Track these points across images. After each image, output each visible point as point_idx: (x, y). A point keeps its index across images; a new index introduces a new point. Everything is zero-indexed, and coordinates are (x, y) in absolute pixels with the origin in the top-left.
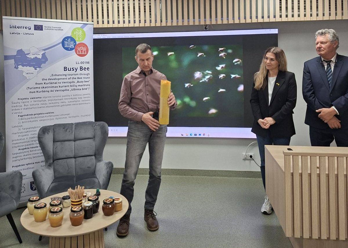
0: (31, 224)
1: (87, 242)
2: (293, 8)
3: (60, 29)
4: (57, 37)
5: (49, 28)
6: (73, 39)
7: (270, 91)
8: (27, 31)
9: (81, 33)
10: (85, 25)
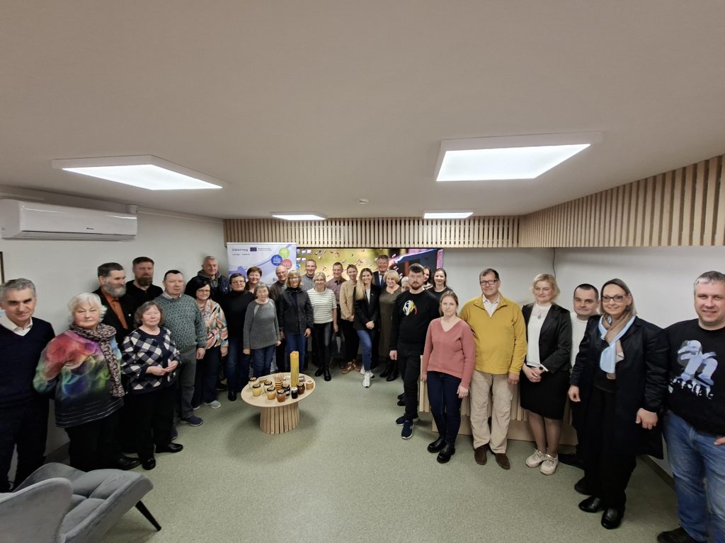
0: (251, 398)
1: (285, 409)
3: (269, 250)
4: (268, 256)
5: (261, 249)
6: (279, 257)
7: (369, 298)
8: (245, 252)
9: (286, 251)
10: (290, 245)
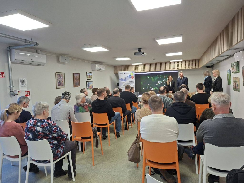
2: (180, 66)
4: (128, 75)
5: (126, 73)
6: (131, 75)
7: (171, 85)
8: (122, 74)
10: (133, 72)
